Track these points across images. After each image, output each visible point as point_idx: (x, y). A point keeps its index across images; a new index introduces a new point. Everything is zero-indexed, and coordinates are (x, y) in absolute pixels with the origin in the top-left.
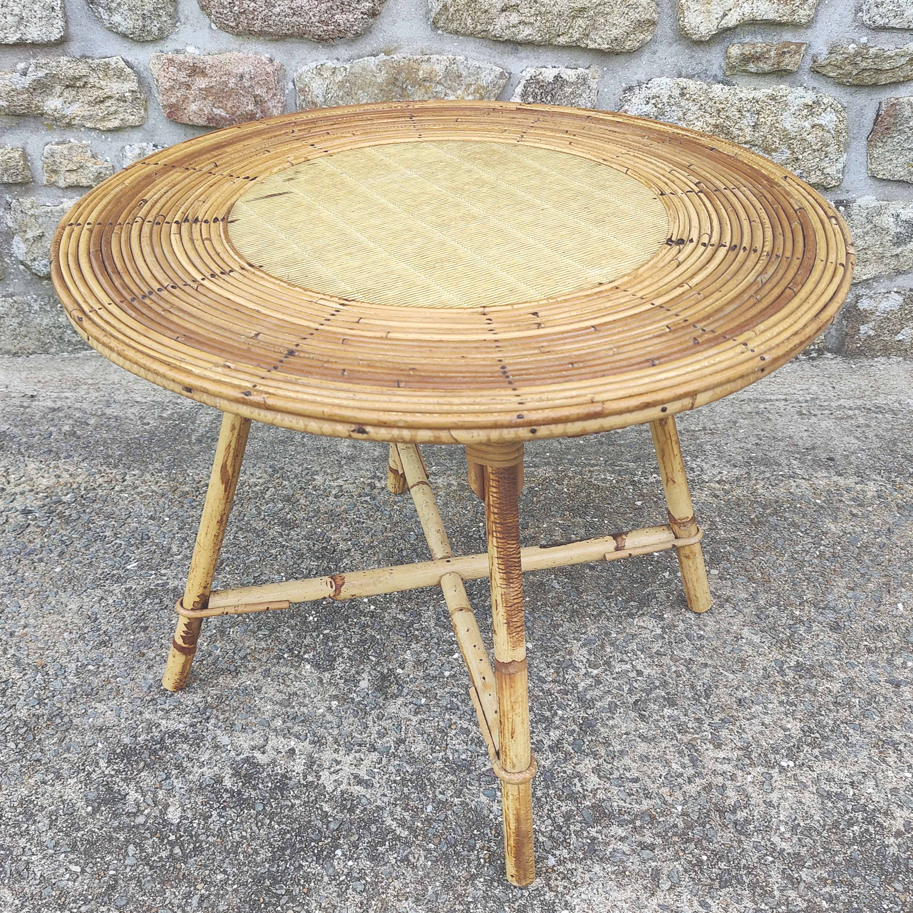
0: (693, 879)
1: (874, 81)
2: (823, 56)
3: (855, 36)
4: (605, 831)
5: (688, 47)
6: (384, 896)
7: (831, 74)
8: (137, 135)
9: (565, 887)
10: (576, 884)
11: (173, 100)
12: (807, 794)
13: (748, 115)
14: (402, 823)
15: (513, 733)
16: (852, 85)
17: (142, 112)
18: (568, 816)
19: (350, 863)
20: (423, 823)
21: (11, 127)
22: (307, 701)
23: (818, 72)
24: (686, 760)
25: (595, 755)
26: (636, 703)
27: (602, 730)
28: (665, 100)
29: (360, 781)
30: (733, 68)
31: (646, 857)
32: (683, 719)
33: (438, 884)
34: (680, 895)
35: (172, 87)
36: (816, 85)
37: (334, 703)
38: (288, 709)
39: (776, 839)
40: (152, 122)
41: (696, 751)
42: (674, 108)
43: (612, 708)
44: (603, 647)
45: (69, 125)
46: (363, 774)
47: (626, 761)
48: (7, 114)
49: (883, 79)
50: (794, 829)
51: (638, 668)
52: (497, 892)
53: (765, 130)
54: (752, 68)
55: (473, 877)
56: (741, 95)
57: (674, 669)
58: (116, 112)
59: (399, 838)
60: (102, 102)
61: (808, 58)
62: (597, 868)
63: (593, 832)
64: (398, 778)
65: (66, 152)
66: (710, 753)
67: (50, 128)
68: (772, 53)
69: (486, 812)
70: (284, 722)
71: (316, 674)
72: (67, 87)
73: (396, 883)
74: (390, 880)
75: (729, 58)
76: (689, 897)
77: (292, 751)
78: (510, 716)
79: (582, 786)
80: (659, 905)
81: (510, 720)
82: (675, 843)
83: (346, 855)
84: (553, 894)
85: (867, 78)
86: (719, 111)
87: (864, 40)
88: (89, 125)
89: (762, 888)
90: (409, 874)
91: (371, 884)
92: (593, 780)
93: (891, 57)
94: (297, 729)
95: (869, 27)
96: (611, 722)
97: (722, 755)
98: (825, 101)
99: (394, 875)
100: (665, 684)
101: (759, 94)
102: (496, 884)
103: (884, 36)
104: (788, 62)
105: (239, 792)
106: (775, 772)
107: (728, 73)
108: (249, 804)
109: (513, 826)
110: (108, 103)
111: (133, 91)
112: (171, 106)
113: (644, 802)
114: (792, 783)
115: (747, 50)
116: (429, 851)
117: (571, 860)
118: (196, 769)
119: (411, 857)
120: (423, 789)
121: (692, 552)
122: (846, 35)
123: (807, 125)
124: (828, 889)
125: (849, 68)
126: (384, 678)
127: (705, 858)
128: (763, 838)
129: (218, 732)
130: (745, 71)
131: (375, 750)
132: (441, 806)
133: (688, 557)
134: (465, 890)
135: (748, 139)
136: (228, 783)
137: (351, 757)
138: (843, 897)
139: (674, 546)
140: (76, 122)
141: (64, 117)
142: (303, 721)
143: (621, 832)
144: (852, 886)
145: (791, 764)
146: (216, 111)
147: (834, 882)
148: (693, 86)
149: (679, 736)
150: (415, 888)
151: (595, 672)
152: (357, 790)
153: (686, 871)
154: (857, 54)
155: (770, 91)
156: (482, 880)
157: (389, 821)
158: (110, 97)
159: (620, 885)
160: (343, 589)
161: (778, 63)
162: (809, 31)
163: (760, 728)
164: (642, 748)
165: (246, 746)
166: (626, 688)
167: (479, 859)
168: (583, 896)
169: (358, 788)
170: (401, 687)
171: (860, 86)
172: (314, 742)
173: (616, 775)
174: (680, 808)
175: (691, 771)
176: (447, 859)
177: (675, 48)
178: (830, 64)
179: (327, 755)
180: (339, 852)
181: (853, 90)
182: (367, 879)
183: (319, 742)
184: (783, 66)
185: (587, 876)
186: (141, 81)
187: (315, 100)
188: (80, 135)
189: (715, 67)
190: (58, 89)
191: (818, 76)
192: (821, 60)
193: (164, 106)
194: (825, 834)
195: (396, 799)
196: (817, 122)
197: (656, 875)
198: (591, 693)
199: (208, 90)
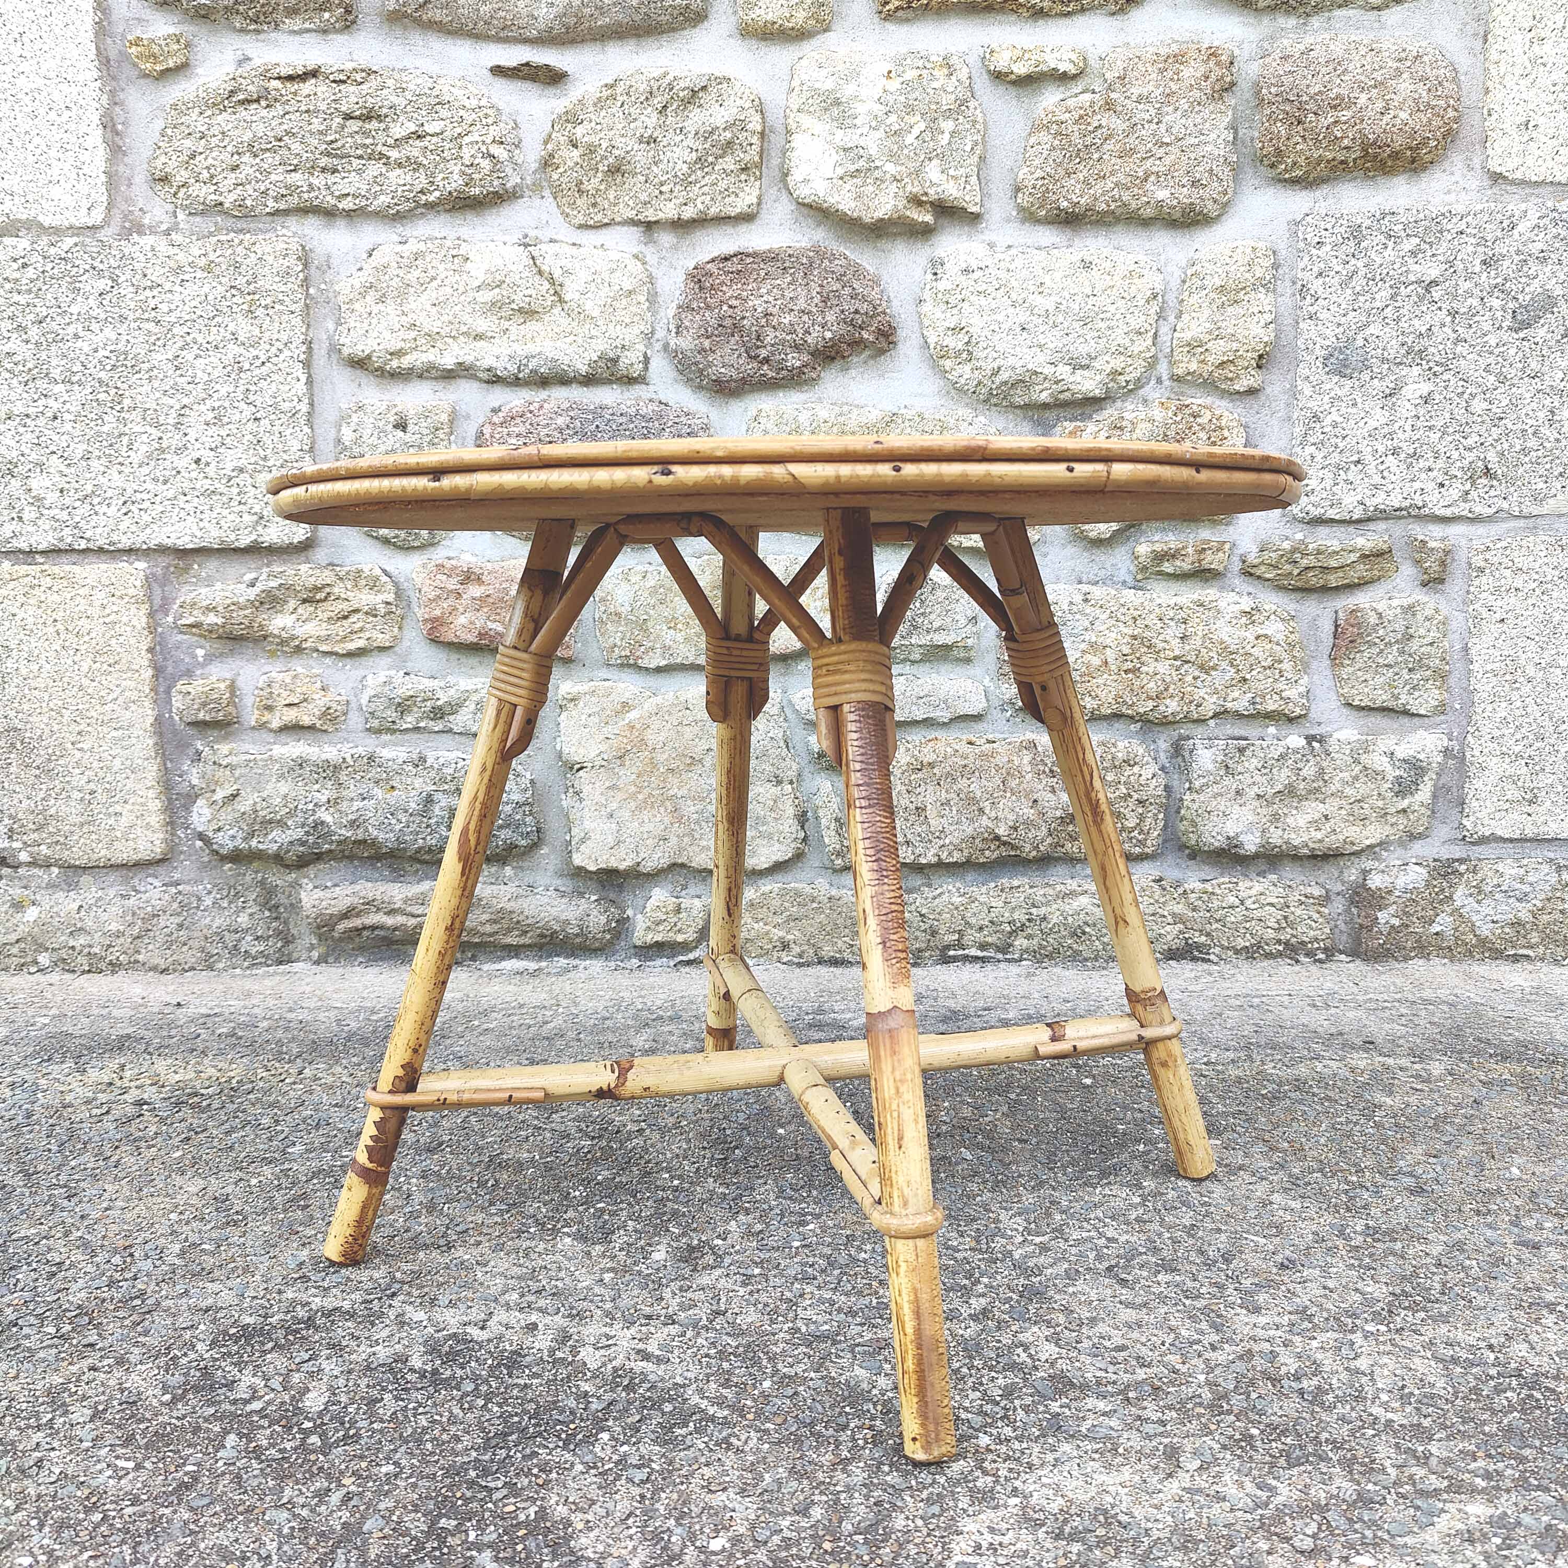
0: (1239, 1457)
1: (1322, 582)
2: (1253, 555)
3: (1289, 532)
4: (1074, 1404)
5: (1085, 549)
6: (683, 1487)
7: (1268, 576)
8: (384, 661)
9: (1011, 1470)
10: (1030, 1466)
11: (438, 612)
12: (1417, 1360)
13: (1172, 623)
14: (720, 1402)
15: (900, 1139)
16: (1296, 589)
17: (396, 630)
18: (1008, 1392)
19: (625, 1448)
20: (755, 1400)
21: (221, 654)
22: (562, 1274)
23: (1251, 575)
24: (1204, 1326)
25: (1049, 1324)
26: (1109, 1269)
27: (1057, 1297)
28: (1065, 607)
29: (645, 1356)
30: (1144, 569)
31: (1152, 1432)
32: (1190, 1284)
33: (781, 1470)
34: (1219, 1475)
35: (439, 597)
36: (1251, 590)
37: (608, 1277)
38: (530, 1283)
39: (1376, 1410)
40: (406, 643)
41: (1219, 1316)
42: (1078, 616)
43: (1071, 1276)
44: (1048, 1215)
45: (299, 650)
46: (652, 1347)
47: (1102, 1328)
48: (220, 637)
49: (1333, 580)
50: (1405, 1399)
51: (1109, 1235)
52: (888, 1478)
53: (1197, 642)
54: (1167, 567)
55: (845, 1462)
56: (1159, 601)
57: (1167, 1235)
58: (361, 630)
59: (712, 1419)
60: (345, 617)
61: (1236, 559)
62: (1066, 1447)
63: (1055, 1407)
64: (713, 1351)
65: (288, 681)
66: (1242, 1318)
67: (272, 654)
68: (1190, 550)
69: (865, 1386)
70: (522, 1296)
71: (579, 1247)
72: (305, 601)
73: (705, 1470)
74: (695, 1467)
75: (1137, 558)
76: (1236, 1477)
77: (533, 1327)
78: (894, 1107)
79: (1030, 1356)
80: (1184, 1489)
81: (895, 1114)
82: (1200, 1416)
83: (617, 1440)
84: (989, 1479)
85: (1314, 579)
86: (1135, 619)
87: (1299, 536)
88: (324, 648)
89: (1363, 1464)
90: (730, 1459)
91: (661, 1473)
92: (1048, 1350)
93: (1337, 553)
94: (542, 1303)
95: (1301, 521)
96: (1071, 1290)
97: (1262, 1320)
98: (1267, 607)
99: (703, 1460)
100: (1156, 1250)
101: (1182, 600)
102: (886, 1468)
103: (1323, 531)
104: (1212, 560)
105: (435, 1372)
106: (1358, 1337)
107: (1139, 577)
108: (453, 1383)
109: (909, 1328)
110: (353, 619)
111: (388, 603)
112: (434, 620)
113: (1138, 1370)
114: (1389, 1347)
115: (1158, 547)
116: (766, 1432)
117: (1020, 1439)
118: (362, 1348)
119: (733, 1440)
120: (756, 1362)
121: (1170, 1055)
122: (1277, 532)
123: (1250, 635)
124: (1481, 1463)
125: (1288, 567)
126: (691, 1249)
127: (1255, 1432)
128: (1353, 1409)
129: (409, 1308)
130: (1160, 573)
131: (674, 1323)
132: (785, 1381)
133: (1164, 1064)
134: (831, 1477)
135: (1177, 653)
136: (416, 1362)
137: (633, 1331)
138: (1509, 1472)
139: (1141, 1038)
140: (308, 645)
141: (293, 638)
142: (554, 1294)
143: (1101, 1405)
144: (1522, 1460)
145: (1383, 1328)
146: (491, 625)
147: (1490, 1456)
148: (1097, 592)
149: (1187, 1302)
150: (741, 1477)
151: (1038, 1240)
152: (640, 1366)
153: (1224, 1447)
154: (1294, 550)
155: (1195, 597)
156: (862, 1464)
157: (695, 1400)
158: (356, 611)
159: (1108, 1466)
160: (630, 1075)
161: (1200, 561)
162: (1231, 528)
163: (1322, 1292)
164: (1128, 1315)
165: (452, 1321)
166: (1092, 1255)
167: (854, 1439)
168: (1044, 1480)
169: (644, 1364)
170: (719, 1258)
171: (1306, 590)
172: (570, 1315)
173: (1086, 1344)
174: (1202, 1378)
175: (1215, 1338)
176: (798, 1441)
177: (1071, 550)
178: (1262, 563)
179: (593, 1330)
180: (605, 1436)
181: (1299, 595)
182: (654, 1465)
183: (579, 1316)
184: (1205, 565)
185: (1050, 1457)
186: (399, 593)
187: (619, 610)
188: (311, 662)
189: (1123, 571)
190: (292, 604)
191: (1250, 579)
192: (1252, 559)
193: (426, 621)
194: (1459, 1402)
195: (708, 1376)
196: (1261, 632)
197: (1172, 1454)
198: (1035, 1260)
199: (484, 599)
